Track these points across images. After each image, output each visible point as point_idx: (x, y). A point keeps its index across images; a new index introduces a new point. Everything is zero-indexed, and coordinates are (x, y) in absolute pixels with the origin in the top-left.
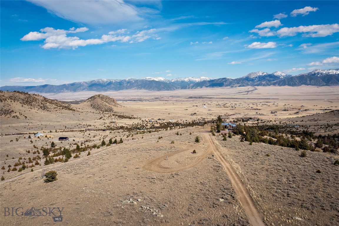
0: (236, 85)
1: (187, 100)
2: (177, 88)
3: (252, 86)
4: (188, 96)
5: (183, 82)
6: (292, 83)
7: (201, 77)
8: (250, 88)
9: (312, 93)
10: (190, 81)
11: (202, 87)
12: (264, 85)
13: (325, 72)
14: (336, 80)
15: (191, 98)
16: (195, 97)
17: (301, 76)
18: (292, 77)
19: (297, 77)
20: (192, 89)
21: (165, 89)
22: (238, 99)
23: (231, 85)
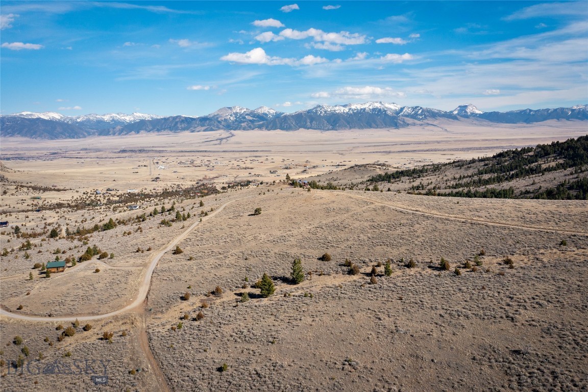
0: (199, 128)
1: (117, 155)
2: (89, 134)
3: (224, 129)
4: (117, 149)
5: (100, 122)
6: (287, 126)
7: (135, 114)
8: (222, 133)
9: (316, 141)
10: (113, 120)
11: (138, 132)
12: (244, 129)
13: (329, 110)
14: (344, 122)
15: (124, 151)
16: (132, 151)
17: (298, 114)
18: (285, 116)
19: (292, 116)
20: (120, 136)
21: (65, 135)
22: (209, 153)
23: (191, 128)
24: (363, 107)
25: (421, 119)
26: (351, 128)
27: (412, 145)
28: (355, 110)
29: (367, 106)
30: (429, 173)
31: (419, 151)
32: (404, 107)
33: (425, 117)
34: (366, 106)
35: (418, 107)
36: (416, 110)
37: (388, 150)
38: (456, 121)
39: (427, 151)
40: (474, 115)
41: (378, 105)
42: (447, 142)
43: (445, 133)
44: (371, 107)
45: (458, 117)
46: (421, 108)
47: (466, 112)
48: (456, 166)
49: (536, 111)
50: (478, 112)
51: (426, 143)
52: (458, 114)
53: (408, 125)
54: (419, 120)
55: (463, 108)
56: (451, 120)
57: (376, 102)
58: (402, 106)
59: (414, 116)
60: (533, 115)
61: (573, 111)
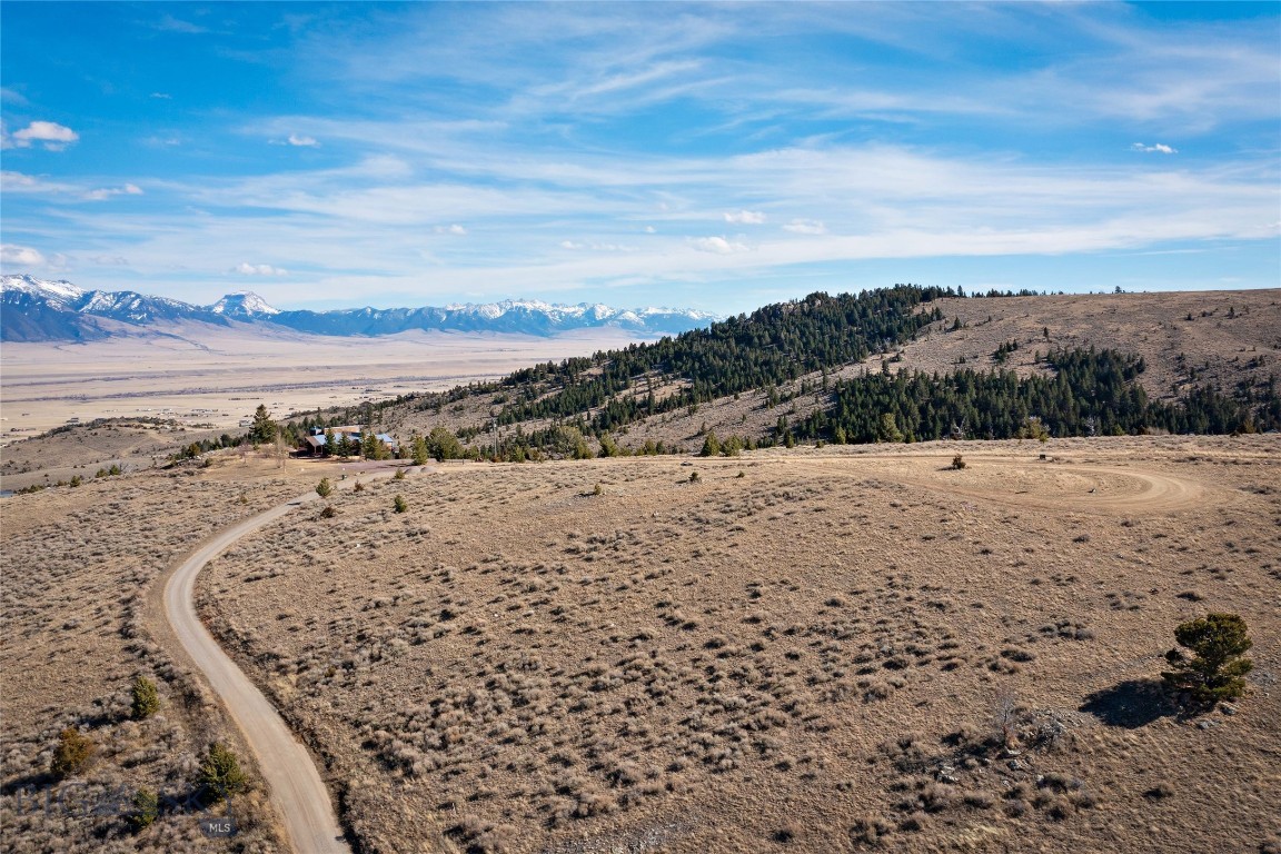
25: (142, 321)
31: (161, 393)
32: (93, 293)
33: (151, 317)
35: (130, 293)
36: (127, 300)
37: (78, 393)
38: (224, 328)
39: (182, 392)
40: (260, 316)
41: (19, 284)
42: (218, 372)
43: (206, 353)
45: (228, 319)
46: (138, 296)
47: (242, 309)
49: (383, 312)
50: (268, 310)
51: (169, 375)
52: (225, 312)
53: (108, 334)
54: (136, 323)
55: (235, 301)
56: (211, 325)
57: (15, 277)
58: (88, 290)
59: (122, 314)
60: (380, 320)
61: (449, 313)
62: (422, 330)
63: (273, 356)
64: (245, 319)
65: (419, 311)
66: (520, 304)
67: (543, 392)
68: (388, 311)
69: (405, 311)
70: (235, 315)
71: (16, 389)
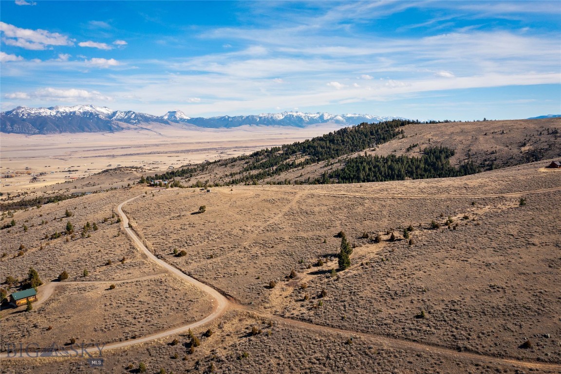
13: (33, 112)
14: (53, 126)
24: (72, 110)
25: (135, 123)
26: (61, 132)
27: (132, 149)
28: (64, 113)
29: (78, 109)
30: (198, 172)
31: (143, 154)
32: (117, 112)
33: (139, 121)
34: (76, 109)
35: (131, 112)
36: (130, 114)
37: (111, 154)
38: (168, 125)
39: (150, 153)
40: (182, 120)
41: (88, 109)
43: (160, 136)
44: (81, 111)
45: (169, 122)
46: (134, 113)
47: (175, 117)
48: (221, 165)
49: (233, 118)
50: (185, 117)
51: (145, 146)
52: (168, 119)
53: (123, 129)
54: (133, 124)
55: (172, 114)
56: (163, 124)
57: (87, 106)
58: (115, 111)
59: (128, 121)
60: (231, 121)
61: (260, 118)
62: (248, 125)
63: (187, 137)
64: (176, 121)
65: (248, 117)
66: (291, 113)
67: (262, 159)
68: (235, 117)
69: (242, 117)
70: (172, 120)
71: (88, 152)
